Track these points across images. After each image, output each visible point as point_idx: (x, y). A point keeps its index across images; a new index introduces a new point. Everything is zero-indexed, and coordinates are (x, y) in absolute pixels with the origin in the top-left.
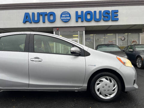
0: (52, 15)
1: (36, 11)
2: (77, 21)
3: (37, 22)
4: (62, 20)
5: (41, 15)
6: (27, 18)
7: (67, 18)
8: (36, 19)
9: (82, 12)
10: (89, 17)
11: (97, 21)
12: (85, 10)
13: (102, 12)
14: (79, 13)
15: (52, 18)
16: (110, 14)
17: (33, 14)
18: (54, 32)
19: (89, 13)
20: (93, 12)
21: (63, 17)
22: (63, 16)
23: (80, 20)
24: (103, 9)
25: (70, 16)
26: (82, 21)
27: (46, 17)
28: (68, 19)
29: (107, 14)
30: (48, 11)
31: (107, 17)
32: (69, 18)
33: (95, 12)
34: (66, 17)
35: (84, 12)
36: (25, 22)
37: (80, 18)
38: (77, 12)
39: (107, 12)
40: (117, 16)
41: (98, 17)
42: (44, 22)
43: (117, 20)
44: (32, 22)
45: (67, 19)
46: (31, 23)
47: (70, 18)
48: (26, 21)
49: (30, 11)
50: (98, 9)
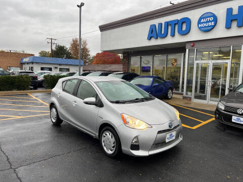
3: (165, 36)
5: (170, 25)
7: (210, 24)
14: (235, 12)
17: (160, 25)
18: (187, 50)
21: (203, 23)
22: (202, 21)
26: (240, 26)
27: (176, 28)
28: (211, 26)
32: (213, 24)
34: (207, 22)
36: (150, 38)
37: (236, 20)
42: (173, 35)
45: (208, 26)
46: (157, 38)
47: (216, 23)
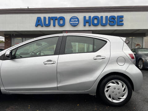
0: (62, 19)
1: (47, 16)
2: (85, 25)
3: (48, 25)
4: (71, 24)
5: (52, 19)
6: (39, 22)
8: (47, 23)
9: (90, 17)
10: (96, 22)
11: (104, 25)
12: (93, 15)
13: (108, 17)
14: (87, 18)
15: (61, 22)
16: (116, 20)
17: (45, 18)
19: (96, 18)
20: (100, 17)
21: (72, 21)
22: (72, 20)
23: (87, 24)
24: (109, 14)
25: (78, 21)
26: (90, 26)
27: (57, 22)
29: (113, 19)
30: (58, 15)
31: (113, 22)
32: (77, 22)
33: (102, 17)
34: (74, 21)
35: (92, 17)
37: (88, 22)
38: (85, 17)
39: (113, 18)
40: (122, 21)
41: (104, 22)
42: (54, 26)
43: (122, 25)
44: (44, 26)
45: (75, 23)
46: (42, 26)
47: (79, 22)
48: (38, 25)
49: (42, 16)
50: (104, 15)
